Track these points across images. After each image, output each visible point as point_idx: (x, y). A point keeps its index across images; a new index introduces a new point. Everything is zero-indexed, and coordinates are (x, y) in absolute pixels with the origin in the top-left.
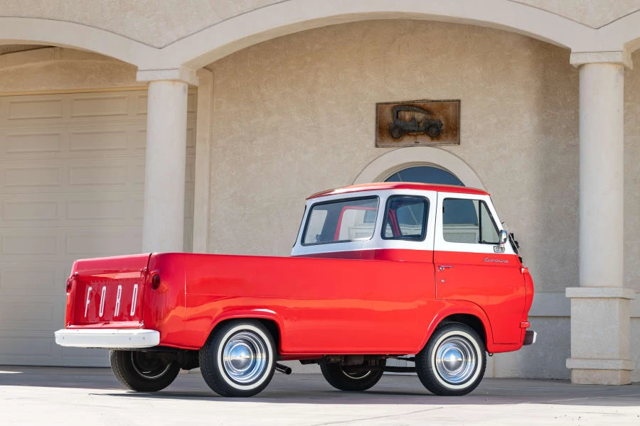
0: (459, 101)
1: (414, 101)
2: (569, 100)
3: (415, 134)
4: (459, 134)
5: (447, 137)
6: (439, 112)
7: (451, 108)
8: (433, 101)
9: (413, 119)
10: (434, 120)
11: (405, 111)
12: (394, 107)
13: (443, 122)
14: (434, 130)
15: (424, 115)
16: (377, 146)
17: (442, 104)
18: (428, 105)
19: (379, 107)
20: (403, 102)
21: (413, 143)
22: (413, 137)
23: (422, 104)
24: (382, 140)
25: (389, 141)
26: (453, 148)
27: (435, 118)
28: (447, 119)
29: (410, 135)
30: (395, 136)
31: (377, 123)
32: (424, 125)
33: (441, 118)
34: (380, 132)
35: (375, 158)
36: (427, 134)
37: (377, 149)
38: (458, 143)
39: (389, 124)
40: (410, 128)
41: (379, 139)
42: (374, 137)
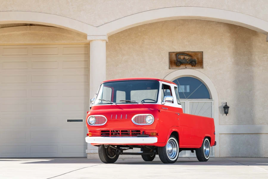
0: (202, 52)
1: (184, 52)
2: (245, 53)
3: (185, 64)
4: (203, 65)
5: (198, 65)
6: (194, 56)
7: (199, 55)
8: (192, 52)
9: (184, 59)
11: (181, 55)
12: (177, 54)
13: (196, 60)
14: (194, 63)
15: (188, 57)
17: (196, 53)
18: (190, 53)
19: (170, 54)
20: (180, 52)
21: (184, 68)
22: (184, 65)
23: (188, 53)
24: (172, 66)
25: (174, 67)
26: (201, 70)
27: (193, 58)
28: (198, 59)
29: (183, 65)
30: (177, 64)
31: (169, 59)
32: (189, 61)
33: (196, 58)
34: (171, 63)
35: (169, 73)
36: (190, 65)
37: (170, 70)
38: (203, 68)
39: (175, 61)
40: (184, 62)
41: (170, 66)
42: (168, 65)
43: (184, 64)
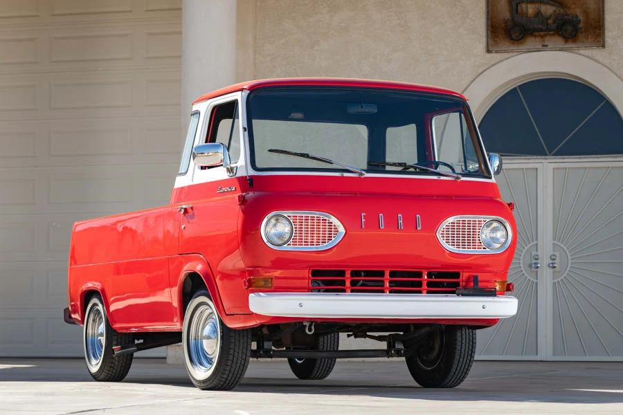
3: (542, 33)
4: (604, 34)
5: (586, 37)
6: (576, 4)
9: (538, 14)
10: (568, 15)
11: (527, 3)
13: (581, 18)
14: (570, 28)
15: (554, 8)
16: (488, 51)
21: (540, 46)
22: (538, 39)
24: (496, 43)
25: (505, 45)
26: (596, 53)
27: (569, 12)
28: (586, 13)
29: (535, 36)
30: (513, 36)
31: (488, 19)
32: (554, 22)
33: (578, 12)
34: (493, 32)
35: (486, 67)
36: (559, 35)
37: (489, 55)
38: (603, 46)
39: (505, 22)
40: (536, 26)
41: (490, 42)
42: (484, 40)
43: (536, 33)
